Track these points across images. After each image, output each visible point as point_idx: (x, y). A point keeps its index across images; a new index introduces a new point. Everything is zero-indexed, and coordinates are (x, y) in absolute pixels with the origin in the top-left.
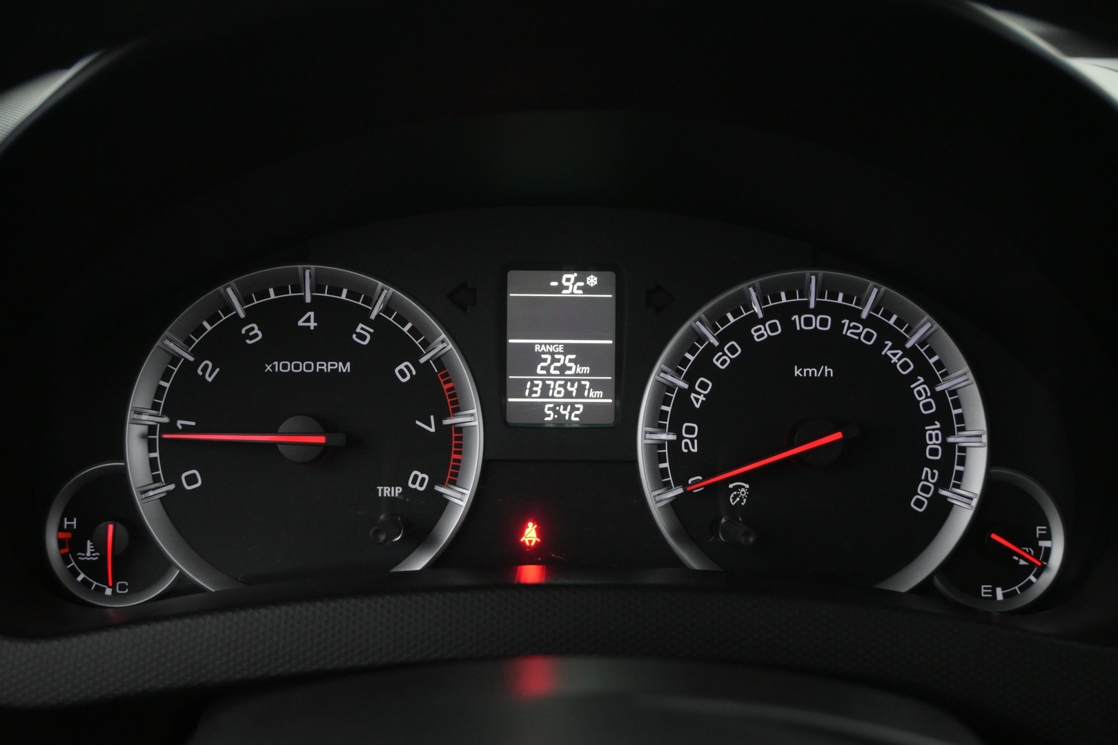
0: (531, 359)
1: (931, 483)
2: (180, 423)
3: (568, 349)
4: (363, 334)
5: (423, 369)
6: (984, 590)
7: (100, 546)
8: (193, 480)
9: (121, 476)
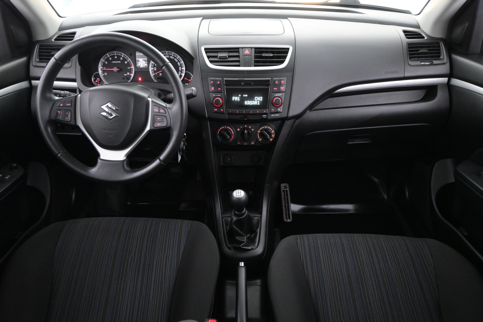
0: (139, 61)
1: (180, 73)
2: (104, 68)
3: (143, 60)
4: (121, 59)
5: (128, 62)
6: (186, 84)
7: (97, 81)
8: (106, 74)
9: (98, 74)
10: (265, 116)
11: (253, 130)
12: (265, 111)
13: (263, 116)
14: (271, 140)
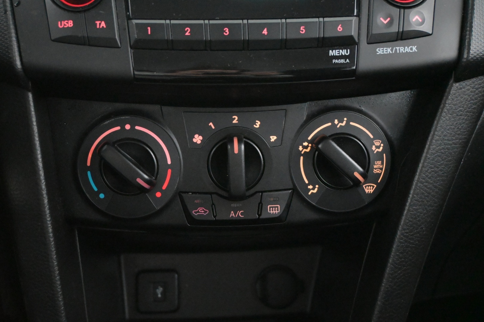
10: (344, 52)
11: (273, 138)
12: (340, 28)
13: (332, 53)
14: (369, 189)
